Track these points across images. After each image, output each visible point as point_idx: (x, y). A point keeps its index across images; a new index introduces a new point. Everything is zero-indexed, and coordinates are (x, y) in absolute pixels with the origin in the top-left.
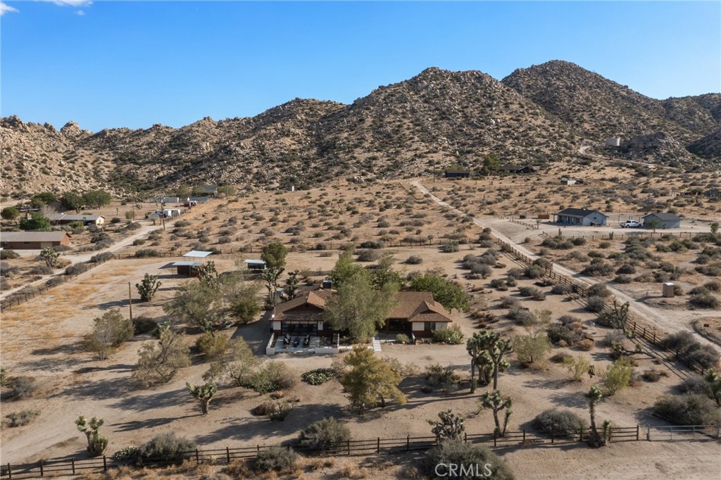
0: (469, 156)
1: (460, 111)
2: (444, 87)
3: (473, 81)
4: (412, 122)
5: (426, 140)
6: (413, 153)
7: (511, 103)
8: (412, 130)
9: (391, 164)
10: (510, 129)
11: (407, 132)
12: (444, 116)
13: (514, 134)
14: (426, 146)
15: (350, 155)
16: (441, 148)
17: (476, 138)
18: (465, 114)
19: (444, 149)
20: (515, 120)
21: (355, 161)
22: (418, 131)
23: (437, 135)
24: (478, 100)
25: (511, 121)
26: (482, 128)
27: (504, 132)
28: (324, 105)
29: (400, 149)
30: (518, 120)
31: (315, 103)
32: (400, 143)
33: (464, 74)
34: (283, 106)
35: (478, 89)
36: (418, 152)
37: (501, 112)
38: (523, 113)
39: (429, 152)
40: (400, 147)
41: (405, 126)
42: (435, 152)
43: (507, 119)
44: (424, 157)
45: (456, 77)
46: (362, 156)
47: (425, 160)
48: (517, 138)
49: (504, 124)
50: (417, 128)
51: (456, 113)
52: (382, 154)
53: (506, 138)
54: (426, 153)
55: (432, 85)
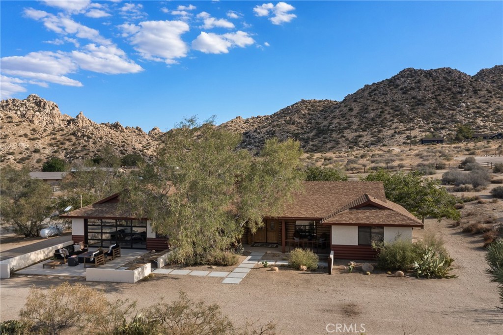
0: (443, 131)
1: (433, 98)
2: (419, 82)
3: (443, 75)
4: (392, 109)
5: (404, 121)
6: (393, 131)
7: (479, 90)
8: (392, 115)
9: (374, 140)
10: (480, 110)
11: (388, 116)
12: (420, 103)
13: (483, 114)
14: (404, 126)
15: (341, 135)
16: (418, 126)
17: (449, 118)
18: (438, 100)
19: (420, 127)
20: (483, 103)
21: (344, 139)
22: (397, 115)
23: (414, 117)
24: (449, 89)
25: (480, 104)
26: (454, 110)
27: (474, 112)
28: (322, 103)
29: (381, 128)
30: (487, 103)
31: (315, 102)
32: (381, 124)
33: (436, 71)
34: (292, 106)
35: (449, 81)
36: (397, 130)
37: (471, 97)
38: (491, 97)
39: (407, 130)
40: (382, 127)
41: (387, 112)
42: (413, 130)
43: (476, 102)
44: (402, 134)
45: (429, 74)
46: (350, 135)
47: (404, 136)
48: (487, 116)
49: (474, 106)
50: (396, 113)
51: (430, 100)
52: (366, 133)
53: (477, 117)
54: (404, 130)
55: (409, 81)
